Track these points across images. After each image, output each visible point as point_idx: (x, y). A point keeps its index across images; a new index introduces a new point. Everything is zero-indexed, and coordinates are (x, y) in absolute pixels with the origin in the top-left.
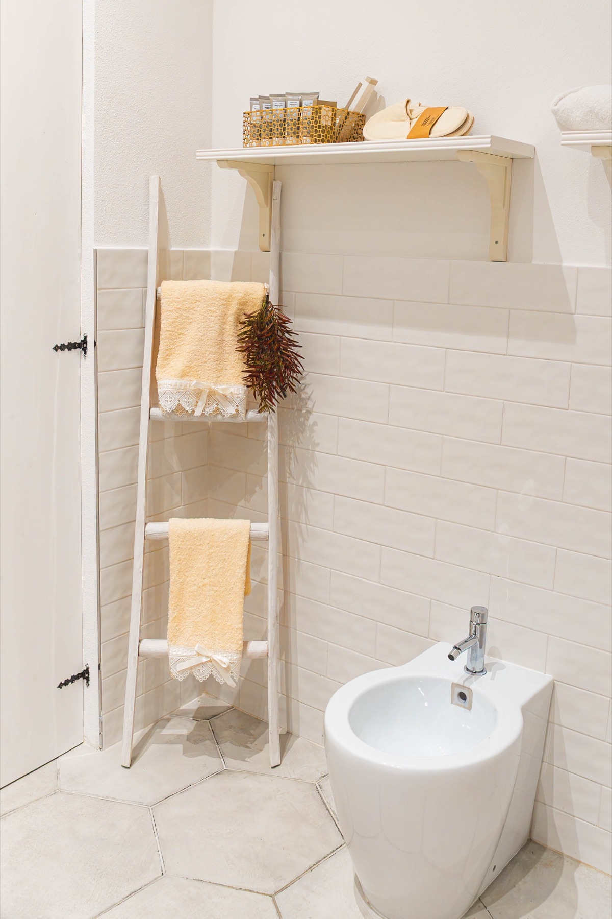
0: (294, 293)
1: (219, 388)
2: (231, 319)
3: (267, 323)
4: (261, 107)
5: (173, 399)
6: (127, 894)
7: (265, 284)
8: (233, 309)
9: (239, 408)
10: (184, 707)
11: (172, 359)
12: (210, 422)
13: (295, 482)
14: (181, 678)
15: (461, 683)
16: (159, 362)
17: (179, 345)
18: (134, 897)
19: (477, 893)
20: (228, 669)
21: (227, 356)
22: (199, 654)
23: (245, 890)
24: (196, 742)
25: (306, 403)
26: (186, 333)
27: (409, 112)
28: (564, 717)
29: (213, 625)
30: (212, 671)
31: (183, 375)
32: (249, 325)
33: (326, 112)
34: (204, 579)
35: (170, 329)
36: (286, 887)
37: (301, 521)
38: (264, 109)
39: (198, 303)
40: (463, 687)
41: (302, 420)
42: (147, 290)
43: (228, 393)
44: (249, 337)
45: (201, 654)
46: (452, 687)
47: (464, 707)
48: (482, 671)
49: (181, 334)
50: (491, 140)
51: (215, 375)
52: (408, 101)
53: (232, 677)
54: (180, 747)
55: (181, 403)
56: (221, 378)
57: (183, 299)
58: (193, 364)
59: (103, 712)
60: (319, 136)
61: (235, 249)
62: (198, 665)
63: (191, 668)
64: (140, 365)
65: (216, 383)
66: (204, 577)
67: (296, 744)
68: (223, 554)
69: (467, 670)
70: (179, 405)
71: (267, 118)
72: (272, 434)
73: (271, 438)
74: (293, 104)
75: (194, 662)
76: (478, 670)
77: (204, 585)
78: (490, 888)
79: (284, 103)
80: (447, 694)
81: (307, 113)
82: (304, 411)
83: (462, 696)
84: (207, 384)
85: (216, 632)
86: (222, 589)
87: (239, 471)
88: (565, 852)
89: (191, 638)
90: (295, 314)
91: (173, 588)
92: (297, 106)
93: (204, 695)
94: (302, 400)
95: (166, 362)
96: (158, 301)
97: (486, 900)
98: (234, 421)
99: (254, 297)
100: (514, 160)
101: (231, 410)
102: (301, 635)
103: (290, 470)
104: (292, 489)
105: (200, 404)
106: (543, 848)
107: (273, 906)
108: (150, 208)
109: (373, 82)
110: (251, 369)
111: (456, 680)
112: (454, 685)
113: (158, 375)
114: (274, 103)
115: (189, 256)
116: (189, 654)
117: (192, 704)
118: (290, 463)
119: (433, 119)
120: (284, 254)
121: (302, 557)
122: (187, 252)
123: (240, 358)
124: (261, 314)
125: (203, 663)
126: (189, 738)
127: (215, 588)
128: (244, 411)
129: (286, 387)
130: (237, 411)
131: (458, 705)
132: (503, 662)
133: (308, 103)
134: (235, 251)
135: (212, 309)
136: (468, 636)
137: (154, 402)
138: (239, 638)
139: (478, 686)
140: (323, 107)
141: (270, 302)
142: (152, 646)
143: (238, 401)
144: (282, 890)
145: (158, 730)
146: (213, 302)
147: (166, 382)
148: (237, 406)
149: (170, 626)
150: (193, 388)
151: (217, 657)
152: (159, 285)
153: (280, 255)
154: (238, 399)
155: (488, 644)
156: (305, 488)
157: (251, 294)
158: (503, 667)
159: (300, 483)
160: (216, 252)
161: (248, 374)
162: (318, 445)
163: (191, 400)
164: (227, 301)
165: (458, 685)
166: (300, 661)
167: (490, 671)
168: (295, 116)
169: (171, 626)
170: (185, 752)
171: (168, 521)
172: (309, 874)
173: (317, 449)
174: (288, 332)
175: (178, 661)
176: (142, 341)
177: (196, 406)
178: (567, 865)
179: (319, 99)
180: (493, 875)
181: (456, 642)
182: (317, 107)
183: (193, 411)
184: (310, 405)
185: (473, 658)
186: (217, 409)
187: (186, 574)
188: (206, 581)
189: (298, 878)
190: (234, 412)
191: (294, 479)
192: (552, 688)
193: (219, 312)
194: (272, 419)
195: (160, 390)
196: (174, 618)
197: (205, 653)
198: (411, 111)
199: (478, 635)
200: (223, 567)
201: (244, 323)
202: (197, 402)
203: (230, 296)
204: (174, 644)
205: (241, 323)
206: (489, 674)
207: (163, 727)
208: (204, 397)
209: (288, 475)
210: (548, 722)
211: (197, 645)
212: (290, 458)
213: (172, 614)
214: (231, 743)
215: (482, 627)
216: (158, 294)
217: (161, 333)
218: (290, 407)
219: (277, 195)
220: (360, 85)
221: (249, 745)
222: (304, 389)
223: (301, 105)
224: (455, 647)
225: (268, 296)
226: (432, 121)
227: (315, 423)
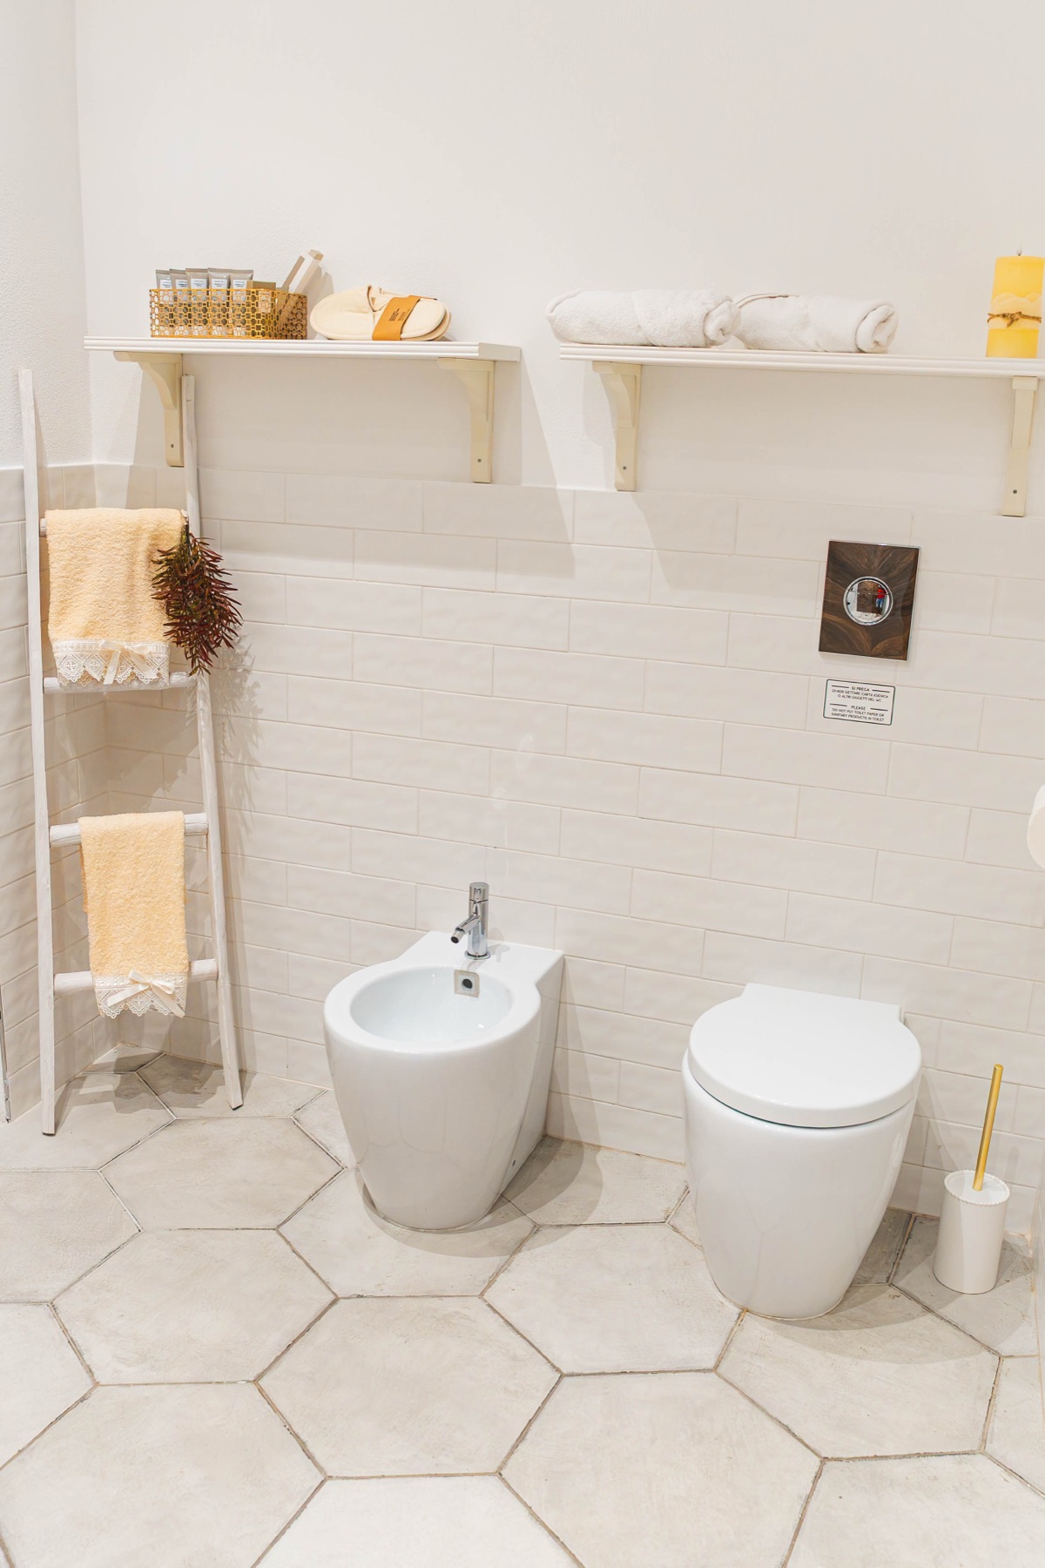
0: (218, 521)
1: (134, 647)
2: (141, 558)
3: (191, 563)
4: (174, 285)
5: (77, 665)
6: (105, 1255)
7: (182, 511)
8: (143, 545)
9: (161, 671)
10: (99, 1061)
11: (69, 614)
12: (105, 693)
13: (232, 760)
14: (113, 1015)
15: (465, 969)
16: (52, 618)
17: (77, 595)
18: (114, 1257)
19: (499, 1190)
20: (173, 996)
21: (139, 605)
22: (135, 982)
23: (242, 1229)
24: (127, 1096)
25: (242, 660)
26: (84, 578)
27: (371, 301)
28: (577, 994)
29: (148, 945)
30: (152, 1001)
31: (87, 633)
32: (167, 565)
33: (263, 296)
34: (132, 889)
35: (64, 575)
36: (289, 1219)
37: (243, 808)
38: (178, 287)
39: (98, 539)
40: (468, 973)
41: (237, 681)
42: (25, 524)
43: (145, 653)
44: (167, 580)
45: (137, 982)
46: (455, 974)
47: (470, 995)
48: (485, 955)
49: (78, 580)
50: (479, 349)
51: (127, 632)
52: (369, 288)
53: (179, 1005)
54: (110, 1104)
55: (87, 669)
56: (135, 634)
57: (78, 533)
58: (98, 619)
59: (8, 1074)
60: (258, 328)
61: (130, 463)
62: (135, 996)
63: (125, 1001)
64: (24, 622)
65: (129, 640)
66: (131, 886)
67: (255, 1081)
68: (153, 856)
69: (469, 955)
70: (85, 671)
71: (183, 298)
72: (205, 701)
73: (203, 708)
74: (219, 284)
75: (128, 993)
76: (481, 954)
77: (133, 897)
78: (511, 1184)
79: (205, 281)
80: (450, 984)
81: (239, 297)
82: (240, 670)
83: (467, 984)
84: (119, 643)
85: (153, 953)
86: (157, 899)
87: (149, 752)
88: (584, 1140)
89: (121, 964)
90: (221, 548)
91: (93, 905)
92: (224, 287)
93: (119, 1045)
94: (237, 656)
95: (62, 617)
96: (43, 536)
97: (508, 1196)
98: (155, 688)
99: (169, 528)
100: (497, 363)
101: (151, 675)
102: (251, 947)
103: (224, 745)
104: (229, 769)
105: (110, 668)
106: (560, 1141)
107: (280, 1238)
108: (23, 413)
109: (319, 257)
110: (174, 621)
111: (458, 967)
112: (457, 973)
113: (52, 634)
114: (193, 280)
115: (71, 473)
116: (121, 984)
117: (108, 1056)
118: (224, 737)
119: (404, 313)
120: (201, 469)
121: (246, 853)
122: (66, 468)
123: (157, 607)
124: (181, 548)
125: (140, 993)
126: (118, 1093)
127: (147, 899)
128: (167, 674)
129: (220, 641)
130: (158, 674)
131: (464, 994)
132: (506, 943)
133: (240, 285)
134: (131, 467)
135: (117, 545)
136: (468, 917)
137: (49, 669)
138: (183, 955)
139: (483, 970)
140: (261, 291)
141: (191, 534)
142: (72, 980)
143: (158, 663)
144: (285, 1222)
145: (74, 1091)
146: (118, 536)
147: (64, 643)
148: (159, 669)
149: (92, 952)
150: (99, 649)
151: (157, 983)
152: (42, 516)
153: (198, 470)
154: (160, 660)
155: (490, 926)
156: (246, 767)
157: (166, 524)
158: (507, 949)
159: (240, 760)
160: (102, 467)
161: (169, 628)
162: (261, 711)
163: (99, 665)
164: (136, 534)
165: (461, 972)
166: (252, 981)
167: (494, 954)
168: (223, 298)
169: (94, 954)
170: (119, 1108)
171: (77, 822)
172: (310, 1203)
173: (260, 716)
174: (218, 572)
175: (109, 994)
176: (24, 590)
177: (105, 672)
178: (587, 1153)
179: (254, 279)
180: (513, 1170)
181: (457, 924)
182: (254, 290)
183: (103, 680)
184: (247, 661)
185: (475, 942)
186: (133, 674)
187: (108, 886)
188: (134, 892)
189: (300, 1209)
190: (155, 677)
191: (231, 756)
192: (562, 963)
193: (126, 550)
194: (203, 682)
195: (58, 654)
196: (98, 942)
197: (142, 980)
198: (373, 299)
199: (479, 914)
200: (155, 872)
201: (161, 562)
202: (106, 667)
203: (139, 528)
204: (101, 974)
205: (154, 562)
206: (493, 958)
207: (80, 1087)
208: (115, 660)
209: (222, 752)
210: (560, 1002)
211: (132, 971)
212: (224, 731)
213: (93, 938)
214: (172, 1091)
215: (484, 905)
216: (42, 529)
217: (51, 580)
218: (221, 667)
219: (188, 394)
220: (301, 260)
221: (197, 1090)
222: (239, 642)
223: (229, 285)
224: (458, 929)
225: (187, 527)
226: (402, 316)
227: (256, 685)
